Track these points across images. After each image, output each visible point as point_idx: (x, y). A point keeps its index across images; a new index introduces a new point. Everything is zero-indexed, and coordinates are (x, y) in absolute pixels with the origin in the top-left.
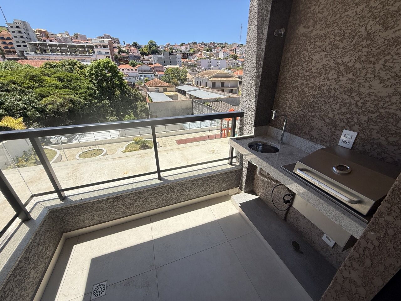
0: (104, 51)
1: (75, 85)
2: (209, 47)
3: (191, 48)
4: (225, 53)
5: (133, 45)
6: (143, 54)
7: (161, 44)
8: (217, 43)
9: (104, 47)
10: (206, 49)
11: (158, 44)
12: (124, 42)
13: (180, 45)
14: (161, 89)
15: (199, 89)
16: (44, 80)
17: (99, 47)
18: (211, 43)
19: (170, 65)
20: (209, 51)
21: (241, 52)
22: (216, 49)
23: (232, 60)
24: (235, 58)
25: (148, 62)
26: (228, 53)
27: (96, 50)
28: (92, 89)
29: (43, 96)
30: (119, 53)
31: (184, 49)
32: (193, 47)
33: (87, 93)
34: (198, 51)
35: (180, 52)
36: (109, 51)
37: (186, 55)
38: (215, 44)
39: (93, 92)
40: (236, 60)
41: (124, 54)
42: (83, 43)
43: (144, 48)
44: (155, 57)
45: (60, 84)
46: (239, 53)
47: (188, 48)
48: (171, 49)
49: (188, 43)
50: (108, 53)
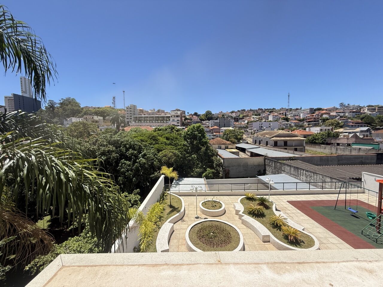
0: (176, 119)
1: (175, 142)
2: (257, 112)
3: (240, 114)
4: (274, 116)
5: (194, 114)
6: (202, 120)
7: (215, 112)
8: (265, 109)
9: (177, 116)
10: (255, 114)
11: (213, 113)
12: (188, 113)
13: (231, 113)
14: (223, 146)
15: (260, 147)
16: (158, 139)
17: (173, 117)
18: (259, 109)
19: (224, 127)
20: (257, 116)
21: (292, 115)
22: (264, 114)
23: (284, 122)
24: (287, 120)
25: (206, 125)
26: (278, 117)
27: (171, 119)
28: (186, 146)
29: (159, 151)
30: (185, 120)
31: (234, 115)
32: (242, 113)
33: (183, 149)
34: (248, 116)
35: (231, 117)
36: (180, 119)
37: (236, 119)
38: (263, 109)
39: (187, 148)
40: (288, 121)
41: (189, 121)
42: (163, 115)
43: (201, 116)
44: (212, 122)
45: (168, 142)
46: (289, 116)
47: (238, 114)
48: (223, 115)
49: (238, 111)
50: (179, 120)
